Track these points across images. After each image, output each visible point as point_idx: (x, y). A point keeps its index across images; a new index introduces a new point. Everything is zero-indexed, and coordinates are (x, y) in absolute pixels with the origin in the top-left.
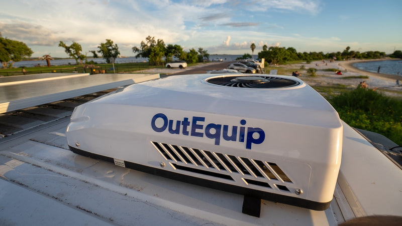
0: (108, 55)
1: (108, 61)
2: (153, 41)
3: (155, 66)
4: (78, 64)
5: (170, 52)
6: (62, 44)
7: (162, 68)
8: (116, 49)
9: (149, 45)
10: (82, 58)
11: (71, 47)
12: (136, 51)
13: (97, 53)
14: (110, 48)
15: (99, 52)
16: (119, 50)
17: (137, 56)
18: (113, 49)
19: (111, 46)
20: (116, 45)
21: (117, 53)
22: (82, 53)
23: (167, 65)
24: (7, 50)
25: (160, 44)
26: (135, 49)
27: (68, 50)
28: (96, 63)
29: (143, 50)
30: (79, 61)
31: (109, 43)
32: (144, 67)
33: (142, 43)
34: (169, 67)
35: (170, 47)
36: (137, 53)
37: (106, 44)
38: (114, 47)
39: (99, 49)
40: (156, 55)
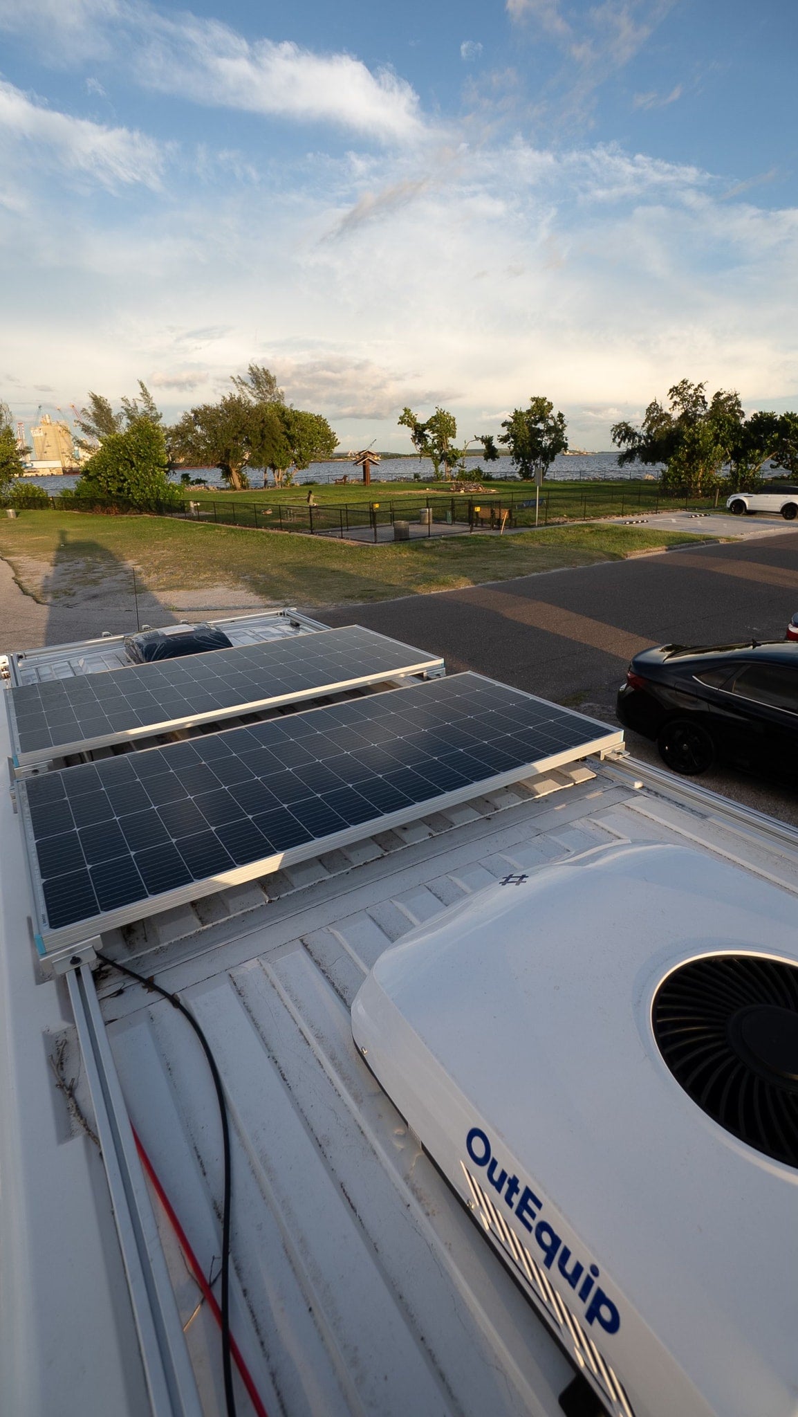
0: (528, 449)
1: (526, 473)
2: (698, 400)
3: (682, 502)
4: (438, 477)
5: (760, 445)
6: (407, 419)
7: (709, 509)
8: (556, 430)
9: (676, 414)
10: (450, 458)
11: (430, 425)
12: (623, 439)
13: (497, 444)
14: (541, 426)
15: (504, 440)
16: (566, 433)
17: (627, 457)
18: (550, 430)
19: (543, 419)
20: (560, 415)
21: (560, 445)
22: (456, 443)
23: (731, 500)
24: (290, 438)
25: (725, 407)
26: (624, 432)
27: (419, 434)
28: (488, 478)
29: (649, 437)
30: (443, 467)
31: (541, 408)
32: (639, 504)
33: (653, 408)
34: (739, 507)
35: (764, 423)
36: (626, 446)
37: (529, 412)
38: (551, 423)
39: (504, 432)
40: (697, 454)
